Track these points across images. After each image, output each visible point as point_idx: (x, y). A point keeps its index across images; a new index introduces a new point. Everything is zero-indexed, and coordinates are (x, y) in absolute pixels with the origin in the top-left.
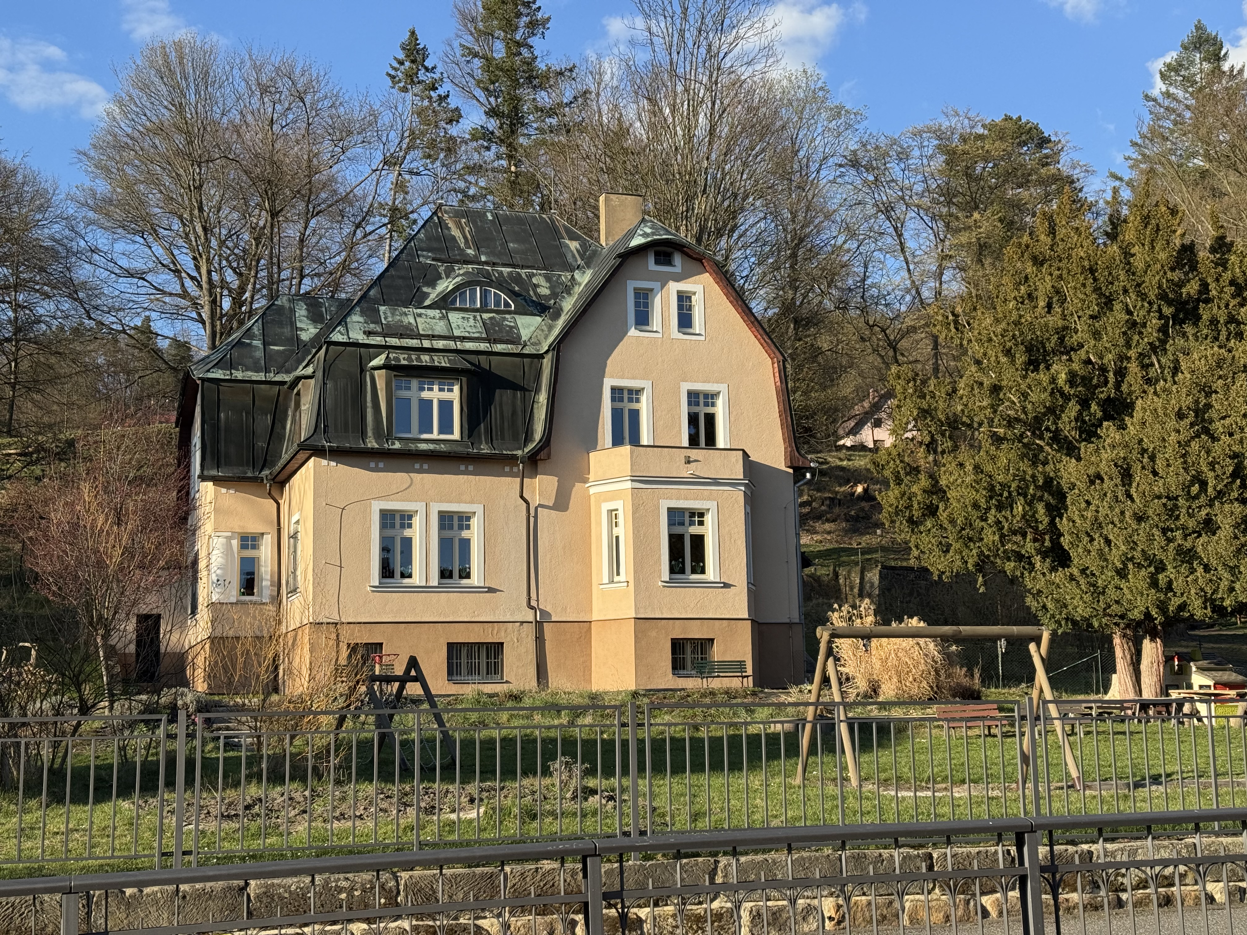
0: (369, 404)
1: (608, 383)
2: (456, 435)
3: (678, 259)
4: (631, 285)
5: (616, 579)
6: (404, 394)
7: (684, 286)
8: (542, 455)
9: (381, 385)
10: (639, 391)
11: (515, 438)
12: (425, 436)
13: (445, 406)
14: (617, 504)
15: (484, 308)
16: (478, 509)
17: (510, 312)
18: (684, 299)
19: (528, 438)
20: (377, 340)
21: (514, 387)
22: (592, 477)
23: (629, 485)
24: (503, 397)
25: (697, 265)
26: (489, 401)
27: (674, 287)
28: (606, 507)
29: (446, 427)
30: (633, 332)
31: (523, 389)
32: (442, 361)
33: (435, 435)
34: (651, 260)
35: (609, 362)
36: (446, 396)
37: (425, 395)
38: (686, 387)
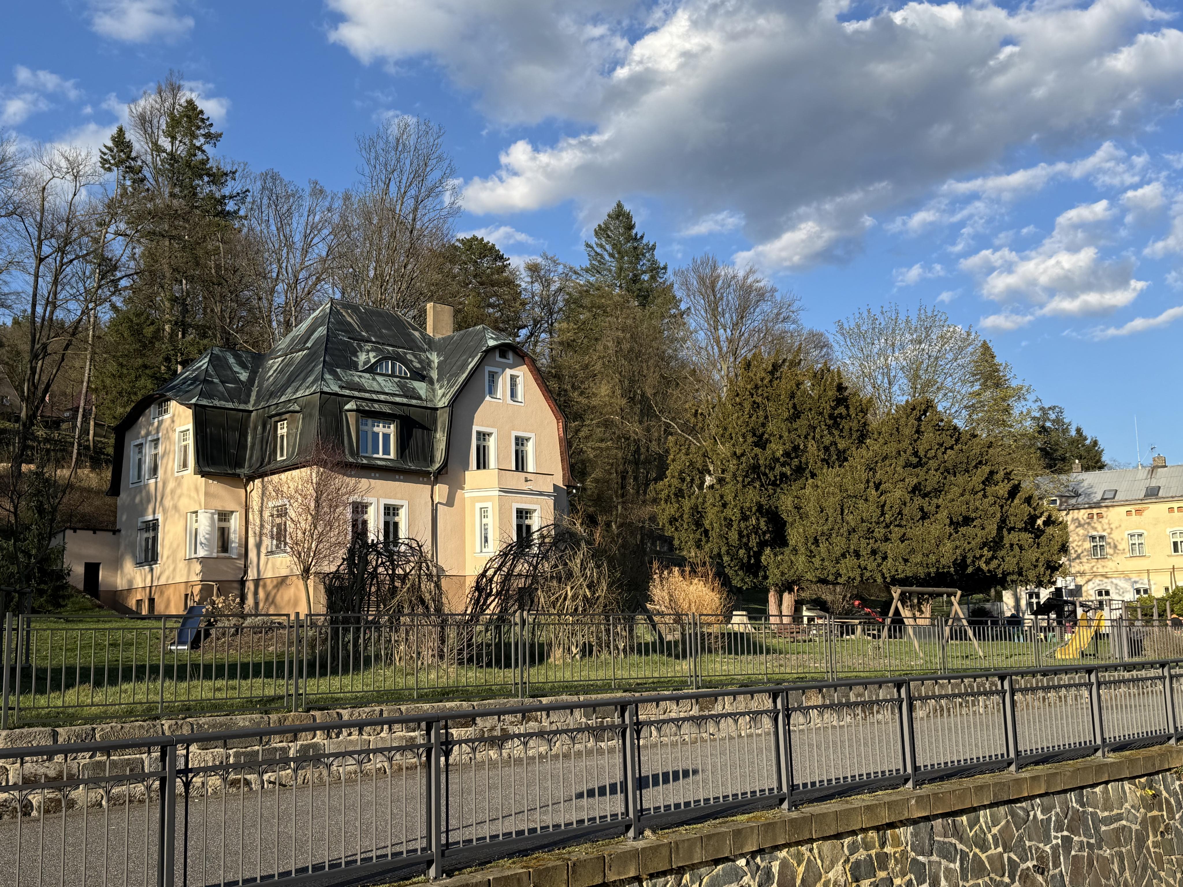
0: (345, 433)
1: (475, 428)
2: (392, 456)
3: (511, 355)
4: (488, 369)
5: (484, 550)
6: (365, 428)
7: (514, 372)
8: (443, 471)
9: (352, 421)
10: (489, 435)
11: (425, 460)
12: (375, 456)
13: (386, 437)
14: (489, 505)
15: (393, 375)
16: (405, 503)
17: (407, 378)
18: (513, 378)
19: (432, 461)
20: (347, 392)
21: (423, 427)
22: (467, 486)
23: (497, 493)
24: (417, 433)
25: (521, 360)
26: (410, 436)
27: (509, 372)
28: (478, 506)
29: (386, 451)
30: (488, 398)
31: (428, 430)
32: (386, 409)
33: (380, 455)
34: (497, 354)
35: (476, 415)
36: (386, 430)
37: (376, 429)
38: (514, 434)
